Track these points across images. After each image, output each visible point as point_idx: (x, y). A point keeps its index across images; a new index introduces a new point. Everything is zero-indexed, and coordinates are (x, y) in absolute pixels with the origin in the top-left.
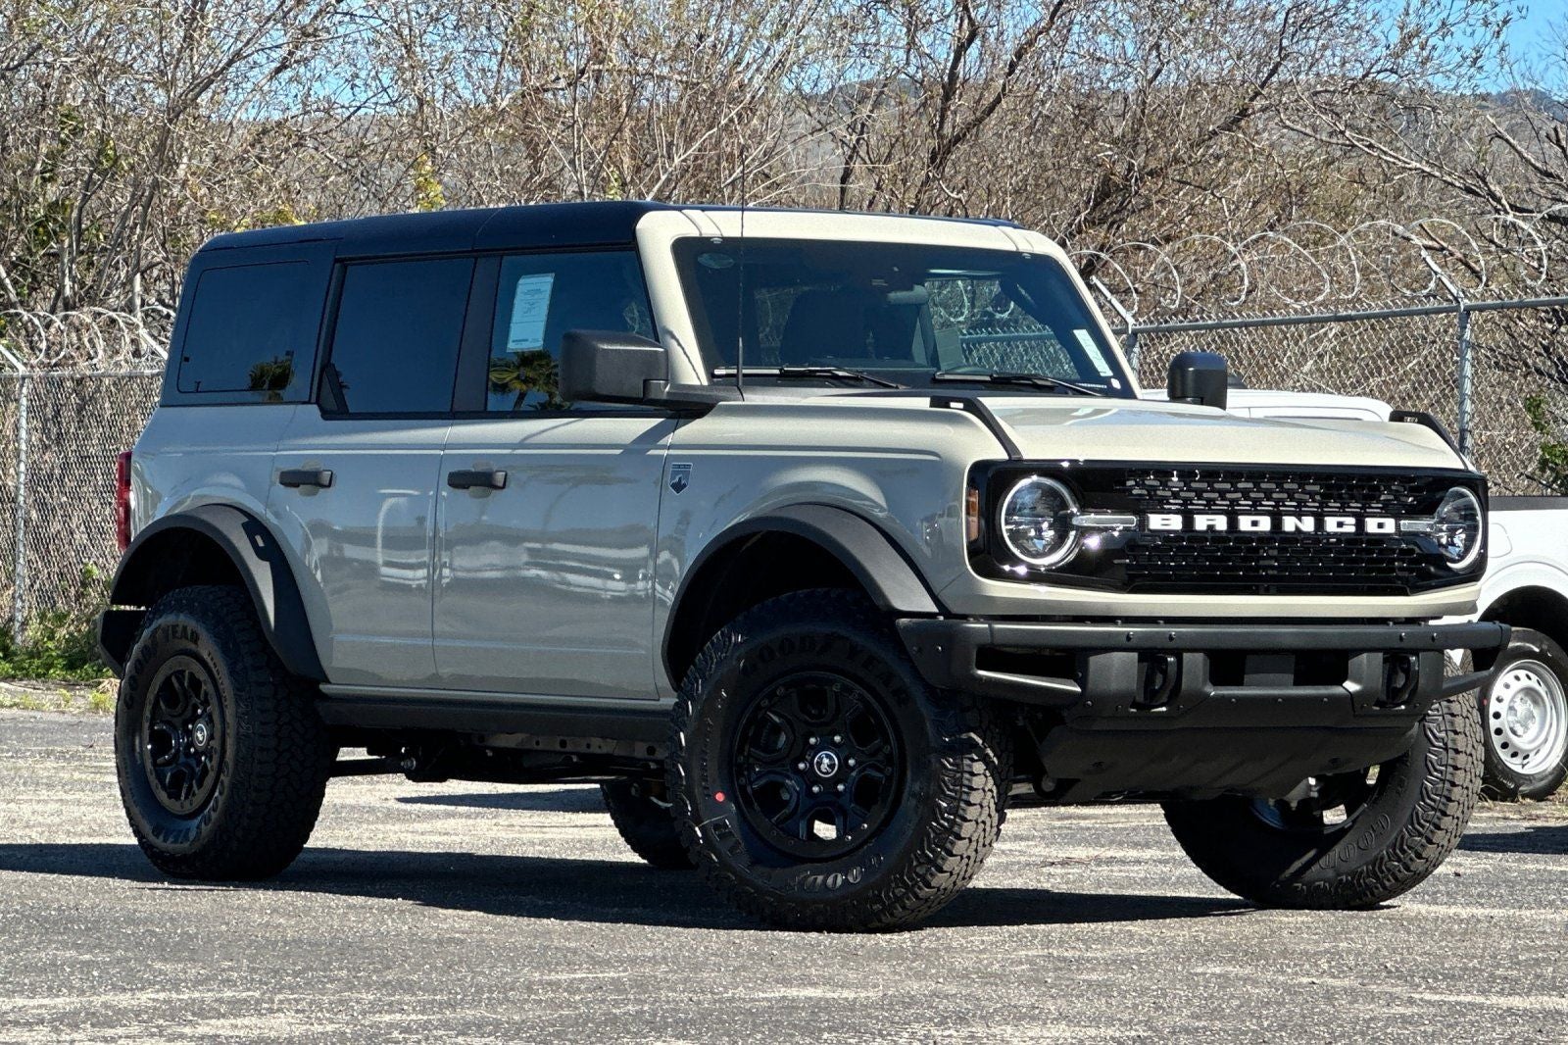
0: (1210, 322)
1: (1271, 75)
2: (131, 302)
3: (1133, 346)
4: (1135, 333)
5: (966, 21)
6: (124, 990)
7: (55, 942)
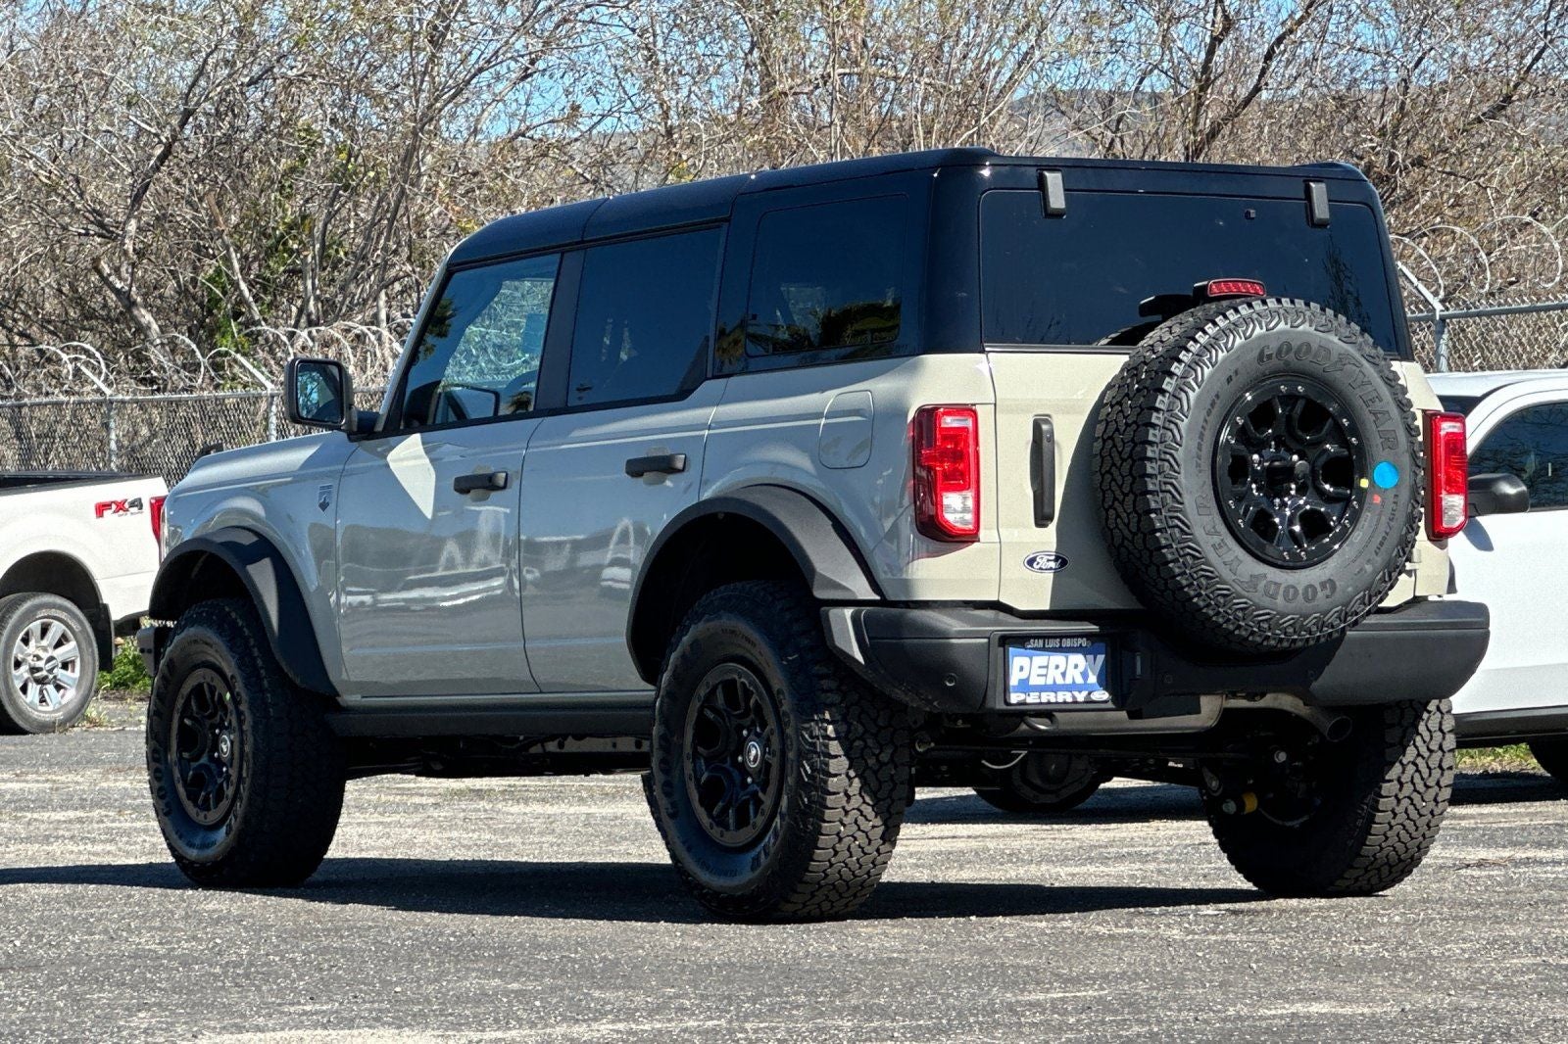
0: (1522, 306)
1: (1536, 59)
2: (376, 316)
3: (1443, 332)
4: (1443, 319)
5: (1220, 15)
6: (577, 1021)
7: (474, 970)
